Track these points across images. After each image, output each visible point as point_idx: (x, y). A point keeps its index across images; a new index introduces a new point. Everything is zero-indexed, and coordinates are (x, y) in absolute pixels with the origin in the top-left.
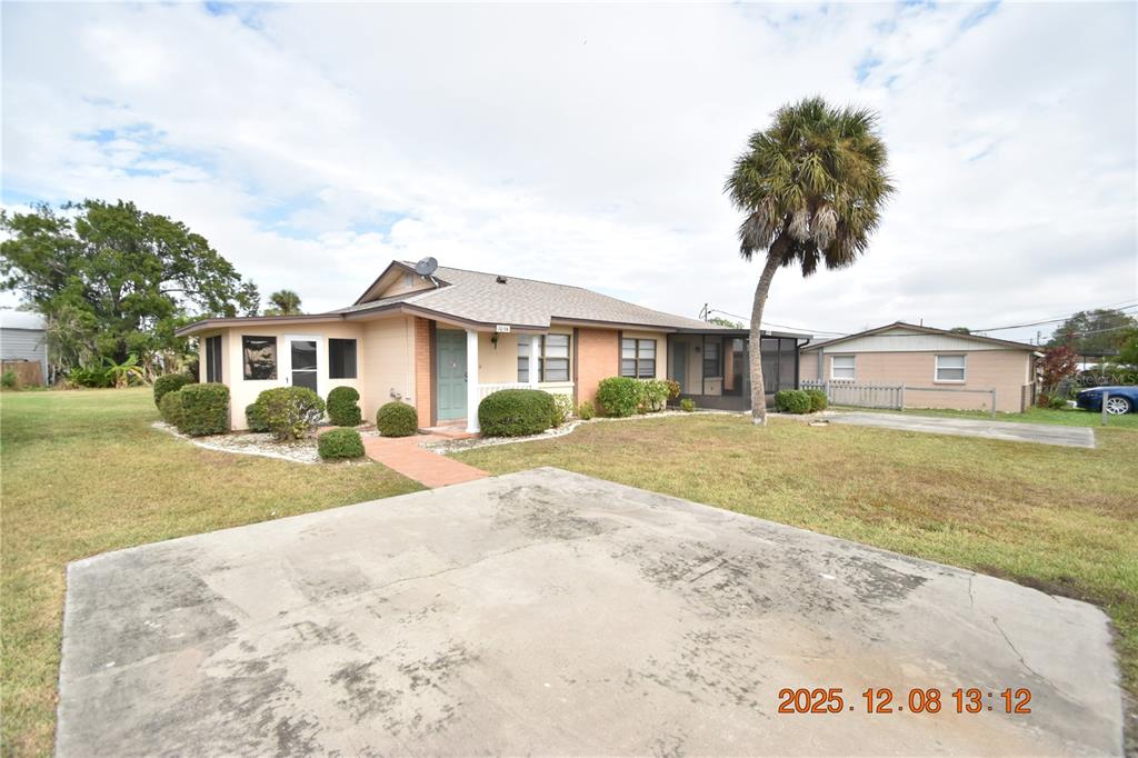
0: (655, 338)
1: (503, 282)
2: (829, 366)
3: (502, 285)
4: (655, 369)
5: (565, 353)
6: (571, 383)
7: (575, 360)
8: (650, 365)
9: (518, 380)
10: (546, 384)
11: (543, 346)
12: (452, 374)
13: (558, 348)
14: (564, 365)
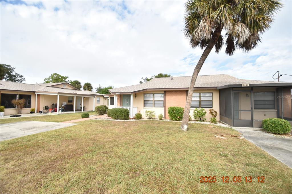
0: (212, 92)
4: (212, 104)
5: (162, 99)
6: (163, 108)
7: (164, 101)
8: (210, 103)
9: (144, 107)
10: (154, 108)
11: (154, 97)
12: (127, 104)
13: (159, 97)
14: (162, 102)
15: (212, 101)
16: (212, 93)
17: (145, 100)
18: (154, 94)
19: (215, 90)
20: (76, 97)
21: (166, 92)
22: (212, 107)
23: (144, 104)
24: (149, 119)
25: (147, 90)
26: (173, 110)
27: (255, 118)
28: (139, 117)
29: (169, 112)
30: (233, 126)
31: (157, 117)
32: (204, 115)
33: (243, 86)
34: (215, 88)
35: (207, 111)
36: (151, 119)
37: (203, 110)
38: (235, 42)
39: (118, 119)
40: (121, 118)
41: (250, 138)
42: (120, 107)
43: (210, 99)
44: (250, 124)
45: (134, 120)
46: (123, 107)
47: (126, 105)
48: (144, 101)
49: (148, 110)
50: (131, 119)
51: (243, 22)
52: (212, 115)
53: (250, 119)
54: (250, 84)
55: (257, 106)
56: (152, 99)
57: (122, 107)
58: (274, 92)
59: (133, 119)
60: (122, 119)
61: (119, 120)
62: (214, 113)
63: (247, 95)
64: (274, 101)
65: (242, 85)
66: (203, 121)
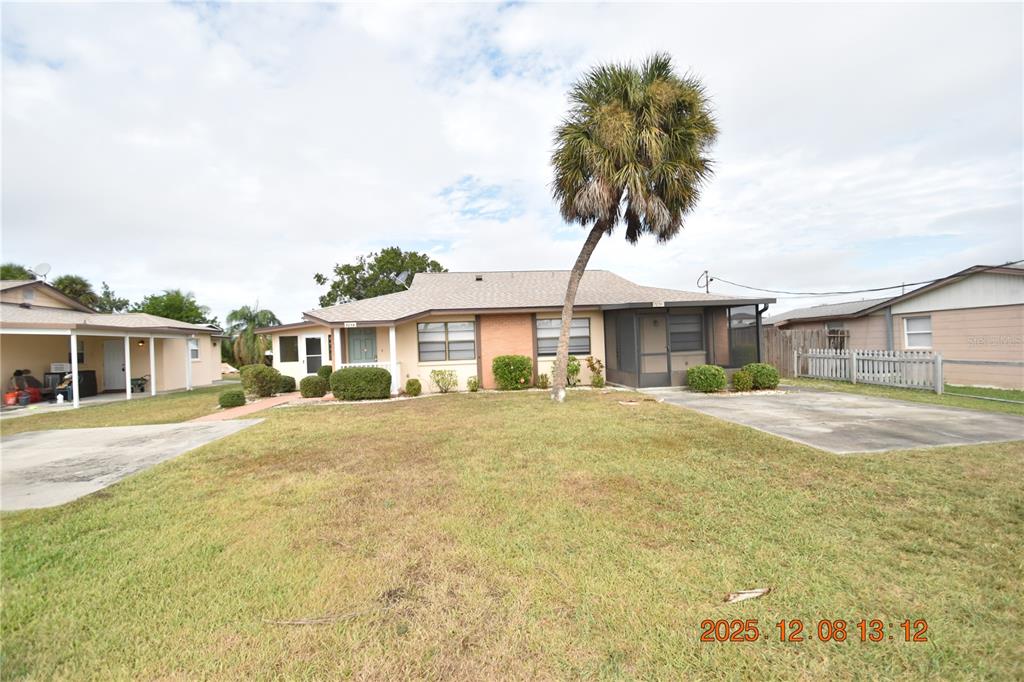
0: (588, 316)
1: (481, 279)
2: (901, 331)
3: (479, 282)
4: (590, 346)
5: (471, 336)
6: (475, 361)
7: (478, 342)
8: (586, 342)
9: (420, 360)
10: (448, 362)
11: (447, 332)
12: (363, 356)
13: (462, 333)
14: (471, 346)
15: (589, 337)
16: (589, 319)
17: (421, 340)
18: (446, 324)
19: (595, 312)
20: (130, 338)
21: (481, 318)
22: (589, 353)
23: (419, 352)
24: (442, 392)
25: (433, 313)
26: (508, 365)
27: (674, 368)
28: (413, 388)
29: (495, 371)
30: (640, 387)
31: (463, 386)
32: (575, 371)
33: (654, 306)
34: (597, 308)
35: (582, 360)
36: (446, 392)
37: (574, 360)
38: (641, 220)
39: (363, 398)
40: (372, 394)
41: (671, 400)
42: (344, 365)
43: (585, 333)
44: (666, 380)
45: (402, 398)
46: (352, 365)
47: (361, 358)
48: (419, 344)
49: (437, 369)
50: (394, 396)
51: (662, 196)
52: (593, 369)
53: (666, 370)
54: (666, 303)
55: (677, 344)
56: (441, 338)
57: (348, 365)
58: (701, 315)
59: (399, 395)
60: (374, 398)
61: (364, 402)
62: (597, 366)
63: (655, 322)
64: (701, 333)
65: (651, 303)
66: (574, 385)
